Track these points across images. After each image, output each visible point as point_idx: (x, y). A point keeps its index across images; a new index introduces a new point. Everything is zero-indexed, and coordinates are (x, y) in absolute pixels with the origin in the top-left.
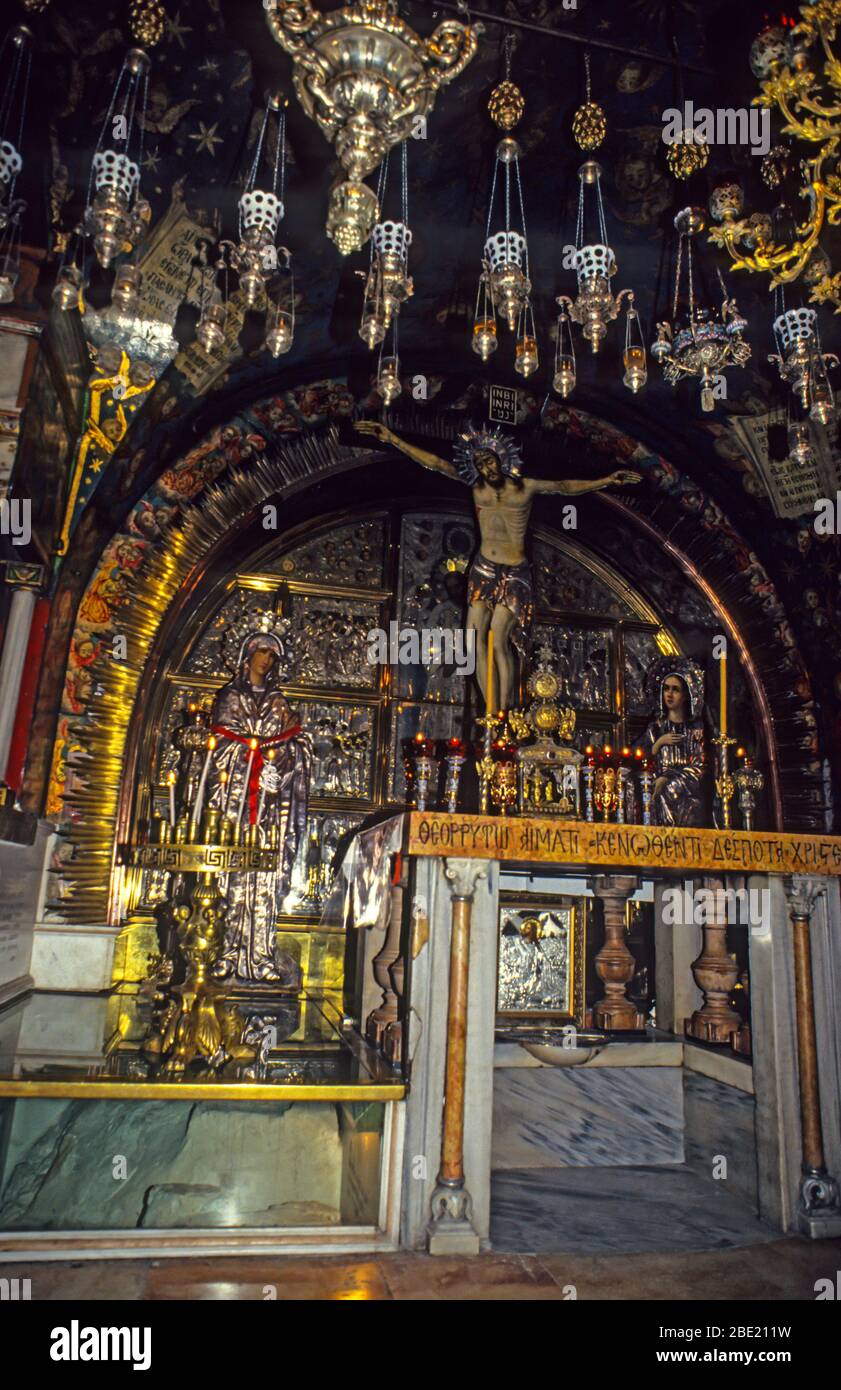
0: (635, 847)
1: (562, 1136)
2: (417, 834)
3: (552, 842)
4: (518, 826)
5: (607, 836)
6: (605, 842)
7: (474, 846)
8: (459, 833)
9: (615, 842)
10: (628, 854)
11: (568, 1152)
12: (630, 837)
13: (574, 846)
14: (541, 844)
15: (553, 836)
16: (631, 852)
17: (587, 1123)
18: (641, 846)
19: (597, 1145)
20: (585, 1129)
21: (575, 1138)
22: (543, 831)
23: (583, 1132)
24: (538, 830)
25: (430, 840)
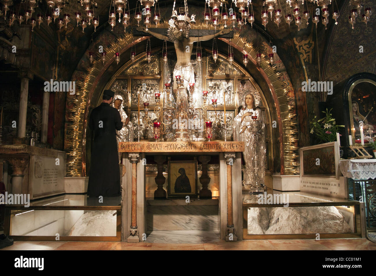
0: (178, 147)
1: (183, 223)
2: (120, 147)
3: (155, 147)
4: (146, 144)
5: (170, 145)
6: (169, 147)
7: (135, 149)
8: (131, 146)
9: (172, 146)
10: (175, 149)
11: (185, 227)
12: (176, 145)
13: (161, 148)
14: (152, 148)
15: (155, 146)
16: (176, 149)
17: (190, 220)
18: (179, 147)
19: (193, 225)
20: (190, 221)
21: (187, 223)
22: (153, 145)
23: (189, 221)
24: (151, 145)
25: (123, 149)
